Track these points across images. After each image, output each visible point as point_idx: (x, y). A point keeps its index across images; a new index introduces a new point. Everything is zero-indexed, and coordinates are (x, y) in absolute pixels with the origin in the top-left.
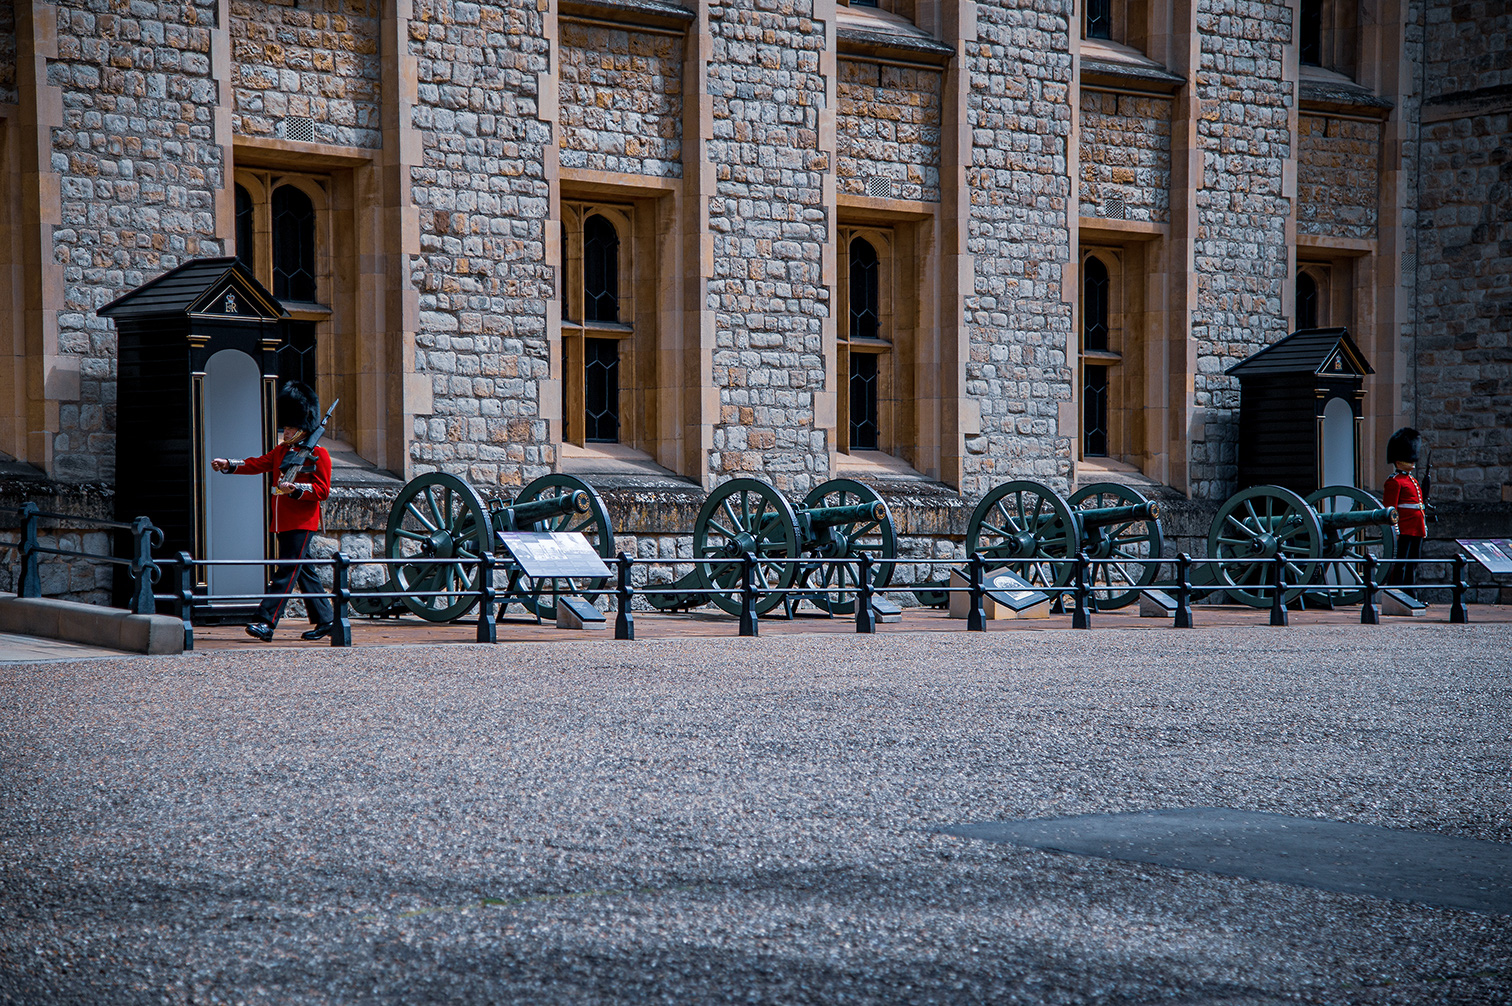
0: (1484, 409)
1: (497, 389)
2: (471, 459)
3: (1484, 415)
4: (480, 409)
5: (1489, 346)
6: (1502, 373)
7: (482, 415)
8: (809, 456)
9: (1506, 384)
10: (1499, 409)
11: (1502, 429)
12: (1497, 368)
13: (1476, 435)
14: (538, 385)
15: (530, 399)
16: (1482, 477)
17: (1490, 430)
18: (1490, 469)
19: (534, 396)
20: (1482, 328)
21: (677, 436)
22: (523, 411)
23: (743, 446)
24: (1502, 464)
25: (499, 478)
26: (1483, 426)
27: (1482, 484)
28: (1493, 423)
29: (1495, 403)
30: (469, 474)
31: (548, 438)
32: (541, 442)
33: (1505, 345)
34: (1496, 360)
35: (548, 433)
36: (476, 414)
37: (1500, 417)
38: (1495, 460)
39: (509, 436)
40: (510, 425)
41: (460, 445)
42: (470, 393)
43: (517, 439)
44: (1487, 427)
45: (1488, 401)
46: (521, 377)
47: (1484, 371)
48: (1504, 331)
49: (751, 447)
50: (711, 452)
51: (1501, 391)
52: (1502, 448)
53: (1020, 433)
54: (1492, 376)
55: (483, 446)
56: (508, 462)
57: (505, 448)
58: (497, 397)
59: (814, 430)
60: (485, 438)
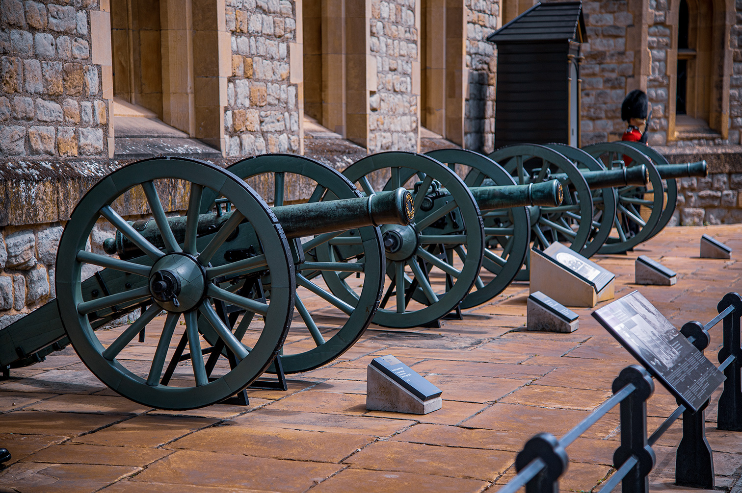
0: (594, 75)
1: (51, 20)
2: (29, 119)
3: (594, 80)
4: (34, 47)
5: (599, 24)
6: (609, 46)
7: (36, 56)
8: (286, 114)
9: (613, 55)
10: (607, 75)
11: (608, 91)
12: (605, 41)
13: (588, 95)
14: (88, 16)
15: (82, 36)
16: (591, 128)
17: (599, 91)
18: (598, 122)
19: (85, 31)
20: (594, 10)
21: (189, 91)
22: (76, 53)
23: (247, 103)
24: (607, 118)
25: (57, 146)
26: (593, 88)
27: (591, 134)
28: (601, 86)
29: (603, 70)
30: (27, 140)
31: (100, 90)
32: (94, 96)
33: (612, 23)
34: (604, 36)
35: (101, 83)
36: (31, 53)
37: (607, 81)
38: (603, 115)
39: (64, 87)
40: (66, 72)
41: (17, 98)
42: (23, 23)
43: (73, 91)
44: (597, 89)
45: (597, 69)
46: (72, 5)
47: (594, 44)
48: (611, 12)
49: (253, 105)
50: (226, 109)
51: (608, 60)
52: (609, 105)
53: (395, 91)
54: (601, 49)
55: (39, 100)
56: (66, 123)
57: (61, 103)
58: (51, 31)
59: (289, 85)
60: (41, 89)
